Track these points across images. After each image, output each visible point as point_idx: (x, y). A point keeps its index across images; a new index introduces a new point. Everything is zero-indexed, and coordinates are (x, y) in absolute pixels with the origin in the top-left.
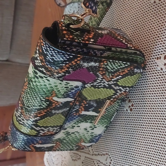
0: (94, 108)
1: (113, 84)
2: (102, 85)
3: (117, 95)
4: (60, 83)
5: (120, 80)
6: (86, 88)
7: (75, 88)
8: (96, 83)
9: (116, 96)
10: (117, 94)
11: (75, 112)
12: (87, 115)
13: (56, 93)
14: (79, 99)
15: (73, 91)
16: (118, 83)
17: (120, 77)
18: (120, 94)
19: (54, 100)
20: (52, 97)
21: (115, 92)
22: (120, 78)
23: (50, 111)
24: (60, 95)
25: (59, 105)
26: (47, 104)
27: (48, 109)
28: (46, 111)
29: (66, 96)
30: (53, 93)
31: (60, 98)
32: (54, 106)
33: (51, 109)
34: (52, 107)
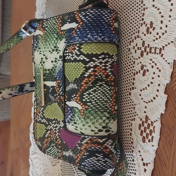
2: (54, 124)
4: (81, 129)
6: (62, 121)
7: (69, 120)
8: (58, 127)
11: (60, 84)
12: (51, 81)
13: (81, 115)
15: (69, 117)
19: (80, 104)
20: (83, 109)
21: (44, 115)
23: (79, 88)
24: (77, 112)
25: (75, 97)
26: (84, 98)
27: (81, 90)
28: (83, 88)
29: (73, 111)
30: (83, 115)
31: (76, 108)
32: (78, 95)
33: (78, 90)
34: (79, 93)
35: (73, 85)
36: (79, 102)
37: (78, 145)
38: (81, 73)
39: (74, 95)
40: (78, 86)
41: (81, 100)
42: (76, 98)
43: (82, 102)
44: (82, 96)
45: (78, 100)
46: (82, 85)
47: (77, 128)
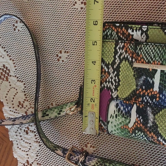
0: (148, 78)
1: (113, 68)
2: (115, 79)
3: (127, 57)
4: (112, 123)
5: (106, 62)
6: (118, 95)
7: (119, 107)
8: (112, 86)
9: (129, 57)
10: (126, 56)
11: (154, 100)
12: (160, 84)
13: (124, 125)
14: (134, 99)
15: (122, 108)
16: (110, 63)
17: (102, 64)
18: (126, 53)
19: (133, 126)
20: (129, 129)
21: (123, 61)
22: (104, 63)
23: (148, 129)
24: (126, 121)
25: (140, 120)
26: (138, 132)
27: (146, 130)
28: (148, 133)
29: (127, 115)
30: (124, 128)
31: (130, 120)
32: (141, 125)
33: (146, 127)
34: (143, 128)
35: (152, 120)
36: (135, 125)
38: (162, 134)
39: (142, 120)
40: (150, 127)
41: (137, 128)
42: (139, 122)
43: (136, 129)
44: (140, 130)
45: (136, 124)
46: (150, 133)
47: (112, 117)
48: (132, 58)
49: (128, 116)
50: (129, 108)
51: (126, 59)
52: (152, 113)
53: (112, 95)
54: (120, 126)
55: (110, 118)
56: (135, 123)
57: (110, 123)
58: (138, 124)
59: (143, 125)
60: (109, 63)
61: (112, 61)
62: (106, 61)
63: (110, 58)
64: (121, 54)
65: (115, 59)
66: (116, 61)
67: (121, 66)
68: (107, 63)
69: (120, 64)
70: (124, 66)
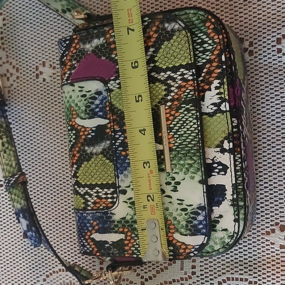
1: (151, 71)
3: (172, 91)
4: (73, 90)
5: (156, 56)
6: (113, 91)
7: (97, 96)
9: (172, 94)
10: (172, 89)
11: (121, 149)
13: (76, 111)
14: (114, 117)
15: (97, 102)
16: (157, 64)
17: (152, 50)
18: (177, 88)
19: (79, 126)
20: (74, 120)
21: (165, 85)
22: (154, 52)
23: (82, 148)
24: (82, 113)
25: (89, 134)
26: (74, 134)
27: (79, 145)
28: (77, 149)
29: (91, 113)
30: (73, 111)
31: (85, 119)
32: (83, 137)
33: (83, 145)
34: (81, 141)
35: (95, 151)
37: (76, 65)
39: (90, 136)
40: (84, 151)
41: (78, 131)
42: (86, 133)
43: (76, 130)
44: (77, 136)
45: (83, 130)
46: (78, 152)
47: (80, 89)
48: (172, 100)
49: (89, 114)
50: (101, 114)
51: (169, 91)
52: (104, 150)
53: (111, 80)
54: (73, 105)
55: (79, 87)
56: (83, 127)
57: (71, 88)
58: (84, 132)
59: (85, 139)
60: (156, 61)
61: (161, 66)
62: (159, 55)
63: (164, 62)
64: (174, 80)
65: (165, 71)
66: (162, 74)
67: (157, 84)
68: (156, 59)
69: (159, 81)
70: (157, 89)
